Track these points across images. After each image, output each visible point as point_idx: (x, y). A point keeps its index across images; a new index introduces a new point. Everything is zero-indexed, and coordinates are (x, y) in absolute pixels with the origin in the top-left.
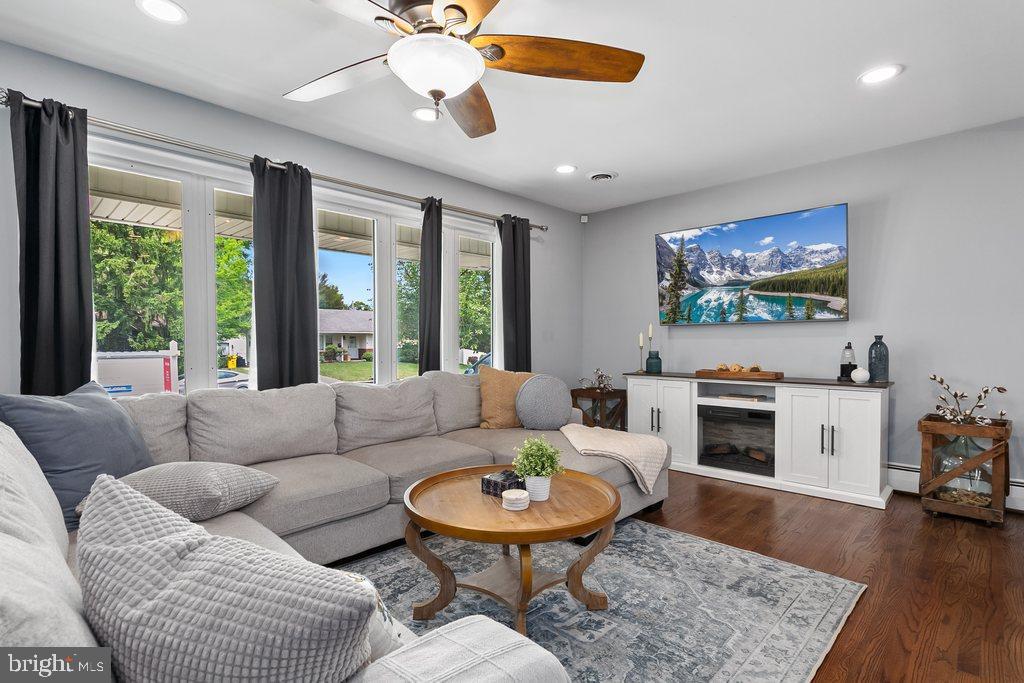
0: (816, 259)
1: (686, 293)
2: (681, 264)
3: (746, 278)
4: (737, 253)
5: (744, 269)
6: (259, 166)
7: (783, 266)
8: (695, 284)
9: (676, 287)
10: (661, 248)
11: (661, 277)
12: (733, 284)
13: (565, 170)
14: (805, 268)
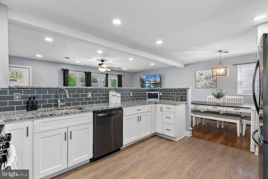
0: (158, 81)
1: (144, 84)
2: (143, 81)
3: (151, 83)
4: (150, 80)
5: (150, 82)
6: (85, 72)
7: (155, 81)
8: (145, 83)
9: (143, 84)
10: (141, 79)
11: (141, 82)
12: (149, 83)
13: (125, 69)
14: (157, 82)
